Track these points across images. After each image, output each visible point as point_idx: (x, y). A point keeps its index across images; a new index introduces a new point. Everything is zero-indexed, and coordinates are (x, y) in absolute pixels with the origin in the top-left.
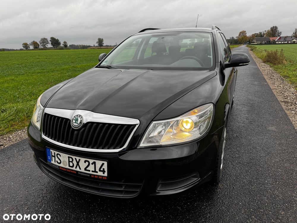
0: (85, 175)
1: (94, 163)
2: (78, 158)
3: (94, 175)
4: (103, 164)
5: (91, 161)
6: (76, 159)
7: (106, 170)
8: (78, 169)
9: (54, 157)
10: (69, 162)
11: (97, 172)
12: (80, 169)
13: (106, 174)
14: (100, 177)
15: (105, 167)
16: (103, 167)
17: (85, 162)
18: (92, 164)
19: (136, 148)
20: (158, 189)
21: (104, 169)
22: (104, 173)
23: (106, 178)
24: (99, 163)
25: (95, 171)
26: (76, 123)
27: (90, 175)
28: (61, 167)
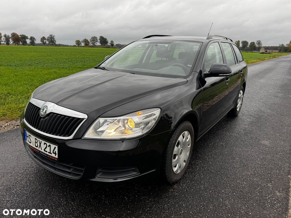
0: (44, 154)
1: (50, 146)
2: (40, 140)
3: (49, 156)
4: (55, 147)
5: (48, 144)
6: (39, 140)
7: (57, 153)
8: (40, 149)
9: (28, 137)
10: (35, 142)
11: (51, 154)
12: (41, 149)
13: (57, 157)
14: (53, 158)
15: (56, 150)
16: (55, 150)
17: (45, 144)
18: (49, 146)
19: (80, 138)
20: (98, 176)
21: (55, 152)
22: (55, 155)
23: (56, 159)
24: (53, 146)
25: (50, 153)
26: (42, 112)
27: (47, 155)
28: (31, 146)
